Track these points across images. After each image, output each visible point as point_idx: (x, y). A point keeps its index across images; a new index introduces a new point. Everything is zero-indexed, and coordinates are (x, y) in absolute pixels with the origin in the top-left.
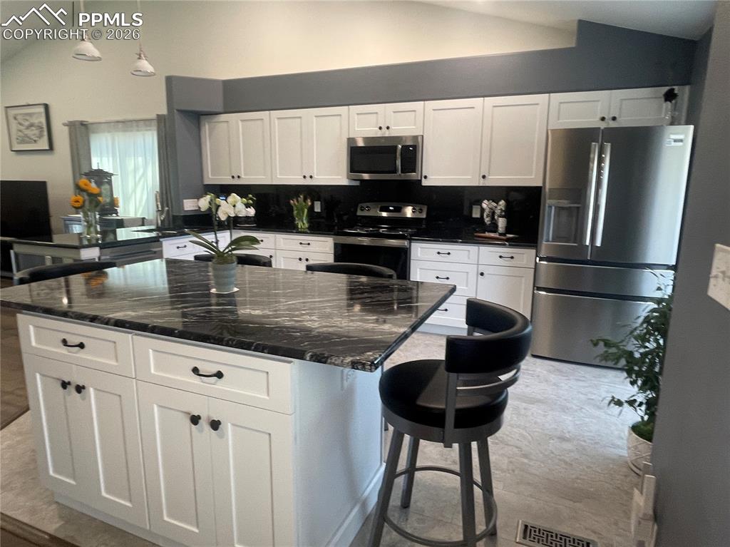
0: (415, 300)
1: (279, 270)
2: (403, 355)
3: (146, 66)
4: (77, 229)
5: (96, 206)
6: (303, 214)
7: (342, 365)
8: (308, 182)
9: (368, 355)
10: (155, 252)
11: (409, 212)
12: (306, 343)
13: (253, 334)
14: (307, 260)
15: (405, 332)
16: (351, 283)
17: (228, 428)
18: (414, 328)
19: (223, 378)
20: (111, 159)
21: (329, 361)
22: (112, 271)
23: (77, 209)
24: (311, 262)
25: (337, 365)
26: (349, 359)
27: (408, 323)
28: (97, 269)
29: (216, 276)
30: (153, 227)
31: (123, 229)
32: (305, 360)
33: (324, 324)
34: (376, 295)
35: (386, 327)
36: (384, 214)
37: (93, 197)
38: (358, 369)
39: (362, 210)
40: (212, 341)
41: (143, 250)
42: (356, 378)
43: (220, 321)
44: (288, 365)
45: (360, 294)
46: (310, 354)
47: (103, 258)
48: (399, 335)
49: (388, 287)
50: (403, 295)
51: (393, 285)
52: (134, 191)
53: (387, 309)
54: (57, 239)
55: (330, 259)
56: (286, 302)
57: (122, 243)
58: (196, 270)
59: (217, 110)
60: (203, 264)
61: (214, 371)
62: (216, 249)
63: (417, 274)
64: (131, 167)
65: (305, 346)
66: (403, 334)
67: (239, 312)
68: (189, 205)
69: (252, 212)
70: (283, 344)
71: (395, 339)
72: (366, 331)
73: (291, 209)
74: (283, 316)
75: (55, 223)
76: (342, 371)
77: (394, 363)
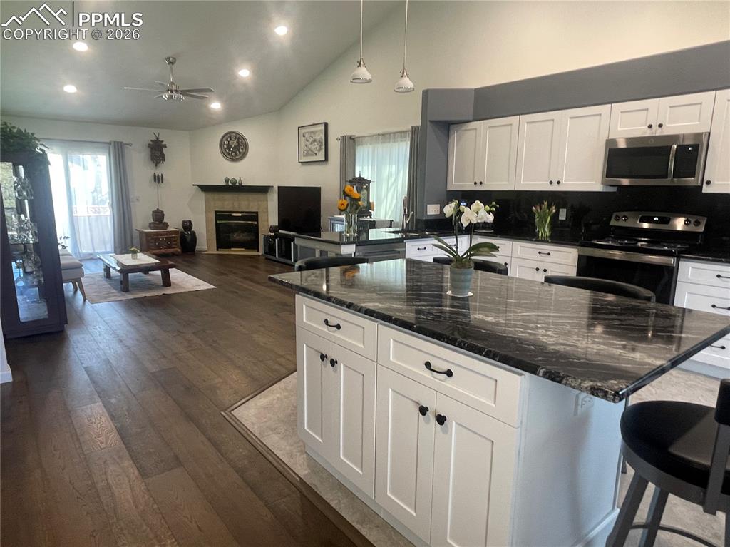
0: (678, 330)
1: (512, 278)
2: (654, 392)
3: (407, 82)
4: (338, 228)
5: (356, 209)
6: (546, 222)
7: (579, 388)
8: (555, 188)
9: (612, 384)
10: (399, 252)
11: (680, 224)
12: (540, 358)
13: (486, 340)
14: (545, 271)
15: (661, 366)
16: (594, 301)
17: (452, 425)
18: (675, 363)
19: (452, 378)
20: (370, 167)
21: (564, 381)
22: (363, 266)
23: (342, 211)
24: (549, 274)
25: (574, 387)
26: (588, 384)
27: (668, 356)
28: (352, 263)
29: (453, 280)
30: (398, 229)
31: (374, 229)
32: (538, 375)
33: (561, 341)
34: (627, 318)
35: (637, 356)
36: (646, 225)
37: (354, 201)
38: (597, 396)
39: (617, 220)
40: (446, 340)
41: (389, 249)
42: (593, 405)
43: (454, 322)
44: (519, 377)
45: (606, 314)
46: (544, 370)
47: (357, 254)
48: (654, 368)
49: (643, 310)
50: (661, 322)
51: (650, 308)
52: (386, 196)
53: (640, 335)
54: (324, 236)
55: (572, 272)
56: (520, 312)
57: (373, 242)
58: (434, 272)
59: (468, 119)
60: (439, 266)
61: (445, 369)
62: (455, 253)
63: (683, 298)
64: (385, 173)
65: (538, 361)
66: (660, 367)
67: (472, 316)
68: (432, 210)
69: (491, 218)
70: (515, 354)
71: (648, 371)
72: (612, 357)
73: (532, 216)
74: (515, 326)
75: (324, 221)
76: (577, 396)
77: (640, 399)
